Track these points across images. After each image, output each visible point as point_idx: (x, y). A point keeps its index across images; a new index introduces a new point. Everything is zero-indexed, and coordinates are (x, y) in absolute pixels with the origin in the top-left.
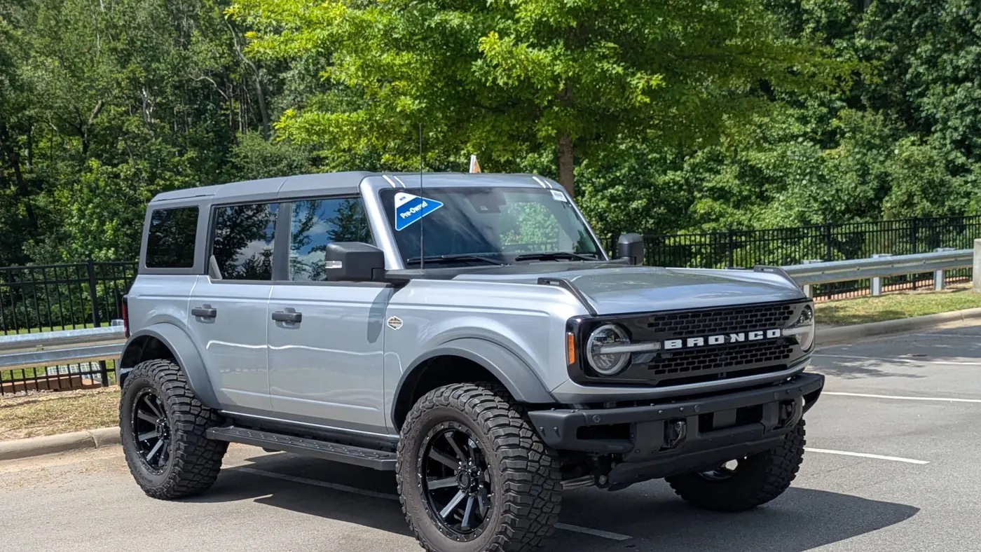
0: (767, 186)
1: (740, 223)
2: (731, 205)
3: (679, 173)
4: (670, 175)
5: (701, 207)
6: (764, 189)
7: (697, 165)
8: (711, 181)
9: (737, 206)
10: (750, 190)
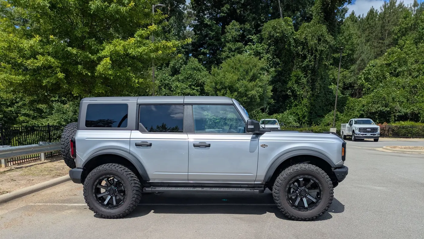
0: (43, 114)
1: (35, 124)
2: (31, 118)
3: (13, 108)
4: (10, 109)
5: (22, 118)
6: (42, 115)
7: (19, 106)
8: (23, 111)
9: (33, 119)
10: (37, 115)
